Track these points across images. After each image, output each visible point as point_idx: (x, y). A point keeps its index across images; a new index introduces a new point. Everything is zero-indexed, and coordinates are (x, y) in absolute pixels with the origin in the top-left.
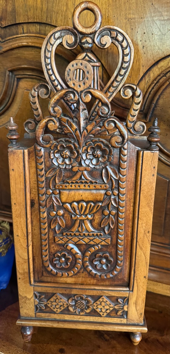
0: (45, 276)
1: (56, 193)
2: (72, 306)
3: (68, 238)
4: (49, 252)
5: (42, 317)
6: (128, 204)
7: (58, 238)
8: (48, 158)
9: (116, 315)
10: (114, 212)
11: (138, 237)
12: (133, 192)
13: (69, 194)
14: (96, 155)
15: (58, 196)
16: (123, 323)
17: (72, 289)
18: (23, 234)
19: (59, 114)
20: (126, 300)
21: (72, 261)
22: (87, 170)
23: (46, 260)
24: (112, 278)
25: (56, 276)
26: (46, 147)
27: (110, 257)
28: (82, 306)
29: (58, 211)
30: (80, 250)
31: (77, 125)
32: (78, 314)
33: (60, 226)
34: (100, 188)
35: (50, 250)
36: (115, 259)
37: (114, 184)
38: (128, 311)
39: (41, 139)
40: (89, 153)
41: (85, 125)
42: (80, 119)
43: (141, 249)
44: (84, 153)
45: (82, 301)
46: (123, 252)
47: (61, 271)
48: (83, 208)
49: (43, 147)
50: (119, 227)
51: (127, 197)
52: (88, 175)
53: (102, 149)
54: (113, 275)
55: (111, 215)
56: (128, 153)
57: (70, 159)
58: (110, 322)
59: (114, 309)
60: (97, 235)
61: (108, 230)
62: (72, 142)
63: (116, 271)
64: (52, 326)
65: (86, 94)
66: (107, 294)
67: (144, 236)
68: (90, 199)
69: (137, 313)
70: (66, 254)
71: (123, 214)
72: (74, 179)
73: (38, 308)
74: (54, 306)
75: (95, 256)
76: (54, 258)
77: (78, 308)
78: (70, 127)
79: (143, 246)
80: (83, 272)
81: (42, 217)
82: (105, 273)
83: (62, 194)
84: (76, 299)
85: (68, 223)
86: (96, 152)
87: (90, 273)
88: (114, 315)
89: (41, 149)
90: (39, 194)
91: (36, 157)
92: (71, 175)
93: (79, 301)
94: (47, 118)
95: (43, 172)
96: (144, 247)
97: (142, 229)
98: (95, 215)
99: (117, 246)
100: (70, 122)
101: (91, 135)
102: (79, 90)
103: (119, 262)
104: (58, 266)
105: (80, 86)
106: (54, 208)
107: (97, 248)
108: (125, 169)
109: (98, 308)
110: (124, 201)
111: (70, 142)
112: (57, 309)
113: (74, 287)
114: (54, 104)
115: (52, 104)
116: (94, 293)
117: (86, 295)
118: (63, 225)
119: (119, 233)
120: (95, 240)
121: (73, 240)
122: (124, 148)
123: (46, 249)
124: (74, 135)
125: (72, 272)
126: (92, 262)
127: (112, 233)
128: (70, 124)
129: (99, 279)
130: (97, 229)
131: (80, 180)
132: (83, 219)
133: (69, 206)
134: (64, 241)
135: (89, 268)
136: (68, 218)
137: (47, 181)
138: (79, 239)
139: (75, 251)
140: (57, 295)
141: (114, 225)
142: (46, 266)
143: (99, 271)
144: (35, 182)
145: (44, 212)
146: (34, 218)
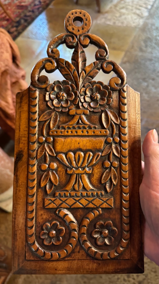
1: (50, 142)
3: (61, 200)
4: (36, 221)
7: (49, 200)
10: (116, 163)
13: (64, 141)
14: (95, 97)
21: (65, 233)
22: (86, 113)
23: (31, 234)
24: (117, 258)
26: (41, 88)
29: (50, 163)
30: (75, 217)
31: (75, 66)
33: (52, 184)
34: (99, 133)
35: (37, 219)
36: (120, 228)
37: (115, 130)
39: (36, 79)
40: (87, 96)
41: (83, 67)
42: (78, 60)
44: (82, 95)
47: (50, 251)
48: (81, 159)
49: (38, 88)
50: (122, 183)
52: (86, 120)
53: (101, 91)
54: (118, 253)
55: (112, 168)
56: (128, 97)
57: (67, 101)
60: (97, 194)
61: (110, 187)
62: (70, 83)
63: (121, 246)
68: (88, 148)
70: (58, 223)
71: (127, 166)
72: (70, 124)
75: (95, 225)
76: (41, 231)
78: (68, 68)
80: (79, 252)
81: (30, 171)
82: (108, 251)
83: (56, 141)
85: (62, 180)
86: (94, 94)
87: (88, 252)
89: (36, 90)
90: (29, 142)
91: (29, 99)
92: (67, 120)
95: (36, 116)
98: (94, 169)
99: (121, 210)
100: (68, 62)
101: (89, 78)
102: (78, 34)
104: (46, 243)
105: (79, 31)
106: (46, 160)
107: (97, 213)
108: (126, 112)
111: (67, 83)
118: (56, 182)
119: (124, 190)
120: (94, 202)
121: (67, 203)
122: (123, 90)
123: (31, 217)
124: (72, 77)
125: (65, 251)
126: (91, 235)
127: (115, 192)
128: (68, 65)
129: (100, 262)
130: (97, 187)
131: (77, 124)
132: (80, 173)
133: (64, 156)
134: (55, 204)
135: (87, 243)
136: (61, 173)
137: (40, 127)
138: (75, 201)
139: (69, 218)
141: (116, 181)
142: (30, 244)
143: (100, 249)
144: (25, 129)
145: (33, 165)
146: (21, 174)
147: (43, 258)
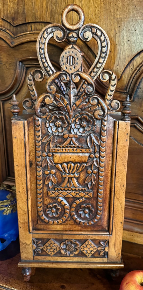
0: (39, 224)
1: (50, 156)
2: (63, 249)
3: (58, 192)
4: (43, 204)
5: (39, 259)
6: (107, 165)
7: (51, 192)
8: (44, 127)
9: (99, 256)
10: (96, 171)
11: (115, 190)
12: (111, 155)
13: (60, 156)
14: (82, 125)
15: (51, 158)
16: (105, 262)
17: (63, 235)
19: (54, 91)
20: (107, 242)
21: (61, 211)
22: (75, 137)
23: (40, 210)
24: (93, 224)
25: (48, 224)
26: (43, 118)
27: (91, 208)
28: (72, 249)
29: (51, 170)
30: (68, 202)
31: (68, 100)
33: (52, 183)
34: (85, 151)
35: (44, 203)
36: (96, 209)
37: (96, 148)
38: (109, 252)
39: (39, 111)
40: (77, 124)
41: (74, 101)
42: (70, 96)
43: (118, 199)
44: (73, 123)
45: (71, 245)
46: (102, 203)
47: (52, 219)
48: (71, 168)
49: (41, 118)
50: (99, 183)
51: (106, 159)
52: (76, 141)
53: (88, 120)
54: (93, 222)
55: (93, 174)
56: (108, 124)
57: (62, 127)
58: (94, 261)
59: (98, 250)
60: (82, 189)
61: (91, 185)
62: (64, 114)
63: (96, 219)
64: (47, 266)
65: (76, 76)
66: (92, 238)
67: (120, 189)
68: (77, 161)
69: (116, 253)
70: (57, 205)
71: (103, 173)
72: (64, 144)
73: (36, 252)
75: (80, 207)
76: (47, 209)
78: (62, 102)
79: (119, 197)
80: (70, 221)
81: (38, 175)
82: (87, 221)
83: (55, 156)
85: (59, 180)
86: (82, 123)
87: (75, 221)
88: (98, 255)
89: (39, 119)
90: (36, 156)
91: (34, 126)
92: (62, 141)
93: (69, 245)
94: (45, 94)
95: (40, 138)
97: (118, 183)
98: (80, 174)
99: (97, 199)
100: (63, 98)
101: (79, 109)
102: (70, 72)
103: (99, 212)
104: (50, 216)
105: (71, 69)
106: (48, 168)
107: (81, 200)
108: (105, 136)
109: (84, 250)
110: (103, 162)
111: (62, 114)
112: (51, 252)
113: (65, 233)
114: (50, 83)
115: (49, 83)
116: (81, 238)
117: (75, 240)
118: (55, 182)
119: (99, 188)
120: (80, 194)
121: (63, 194)
122: (104, 120)
123: (40, 201)
124: (66, 109)
125: (61, 220)
126: (78, 212)
127: (94, 188)
128: (62, 100)
129: (83, 226)
130: (82, 185)
131: (69, 145)
132: (71, 177)
133: (60, 166)
134: (55, 195)
135: (75, 217)
136: (59, 176)
137: (43, 146)
138: (68, 193)
139: (64, 202)
140: (51, 240)
141: (95, 182)
142: (40, 216)
143: (83, 219)
144: (33, 147)
145: (40, 171)
146: (32, 176)
147: (48, 223)
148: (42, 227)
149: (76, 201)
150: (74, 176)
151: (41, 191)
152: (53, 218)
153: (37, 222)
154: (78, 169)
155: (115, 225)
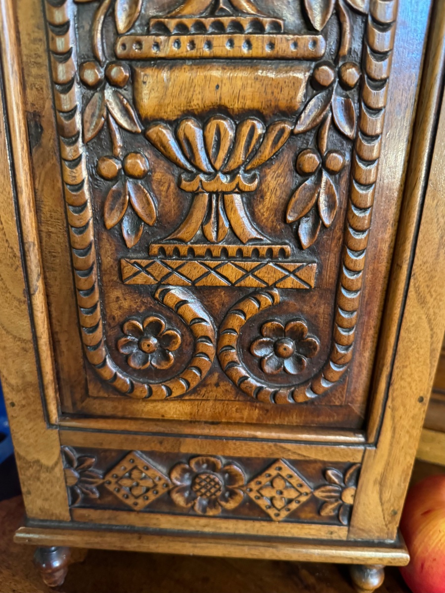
0: (95, 398)
1: (120, 79)
2: (182, 490)
3: (167, 266)
4: (104, 316)
5: (92, 520)
7: (133, 264)
10: (338, 160)
11: (416, 259)
13: (169, 80)
15: (126, 93)
16: (338, 539)
17: (181, 439)
18: (10, 250)
21: (181, 344)
23: (94, 343)
24: (312, 401)
25: (131, 398)
27: (308, 334)
28: (213, 490)
29: (125, 157)
30: (208, 309)
32: (200, 513)
33: (137, 220)
34: (290, 49)
35: (108, 310)
36: (327, 339)
37: (348, 33)
43: (422, 302)
45: (212, 477)
46: (355, 315)
47: (146, 380)
48: (222, 145)
50: (351, 221)
54: (315, 392)
58: (295, 536)
59: (312, 499)
60: (270, 251)
61: (312, 234)
63: (326, 379)
66: (294, 453)
67: (438, 255)
68: (249, 104)
70: (163, 322)
71: (373, 166)
72: (187, 10)
74: (125, 491)
75: (260, 329)
76: (120, 338)
77: (201, 496)
79: (430, 292)
80: (217, 385)
81: (69, 180)
82: (289, 387)
83: (140, 82)
84: (195, 469)
85: (167, 209)
87: (239, 386)
90: (52, 83)
93: (204, 477)
96: (431, 296)
97: (435, 226)
98: (265, 176)
99: (337, 294)
103: (341, 350)
104: (134, 363)
106: (112, 144)
107: (266, 300)
109: (262, 495)
110: (379, 109)
112: (137, 497)
113: (187, 430)
116: (250, 452)
117: (226, 457)
118: (150, 216)
119: (351, 243)
121: (185, 273)
123: (90, 303)
125: (183, 383)
126: (249, 350)
127: (323, 246)
129: (269, 407)
130: (274, 234)
131: (211, 13)
132: (220, 190)
133: (168, 135)
134: (152, 276)
135: (237, 369)
136: (165, 189)
137: (83, 27)
138: (207, 270)
139: (190, 310)
140: (134, 456)
141: (333, 216)
142: (95, 365)
143: (270, 381)
144: (36, 35)
145: (76, 162)
146: (45, 188)
147: (128, 394)
148: (108, 407)
149: (241, 306)
150: (237, 186)
151: (92, 256)
152: (148, 373)
153: (87, 390)
154: (256, 152)
155: (394, 409)
